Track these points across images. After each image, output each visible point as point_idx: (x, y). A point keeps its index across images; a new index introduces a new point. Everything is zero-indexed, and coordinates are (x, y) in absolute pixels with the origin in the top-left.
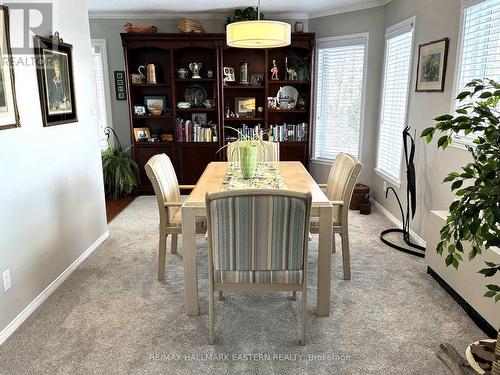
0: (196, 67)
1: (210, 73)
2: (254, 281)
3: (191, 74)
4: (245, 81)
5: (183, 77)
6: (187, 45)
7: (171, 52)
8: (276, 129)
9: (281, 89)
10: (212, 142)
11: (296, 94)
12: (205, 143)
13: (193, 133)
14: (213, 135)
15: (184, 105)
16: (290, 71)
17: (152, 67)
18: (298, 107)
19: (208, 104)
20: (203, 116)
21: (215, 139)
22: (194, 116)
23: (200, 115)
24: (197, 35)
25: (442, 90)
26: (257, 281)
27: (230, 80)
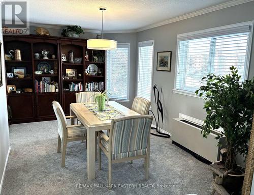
0: (46, 53)
1: (54, 56)
2: (128, 156)
3: (42, 56)
4: (72, 61)
5: (38, 57)
6: (42, 41)
7: (32, 44)
8: (89, 85)
9: (90, 66)
10: (56, 92)
11: (96, 68)
12: (51, 93)
13: (44, 87)
14: (56, 88)
15: (38, 73)
16: (95, 57)
17: (19, 52)
18: (98, 74)
19: (52, 72)
20: (49, 79)
21: (57, 90)
22: (43, 78)
23: (46, 78)
24: (47, 37)
25: (170, 71)
26: (130, 156)
27: (64, 60)
